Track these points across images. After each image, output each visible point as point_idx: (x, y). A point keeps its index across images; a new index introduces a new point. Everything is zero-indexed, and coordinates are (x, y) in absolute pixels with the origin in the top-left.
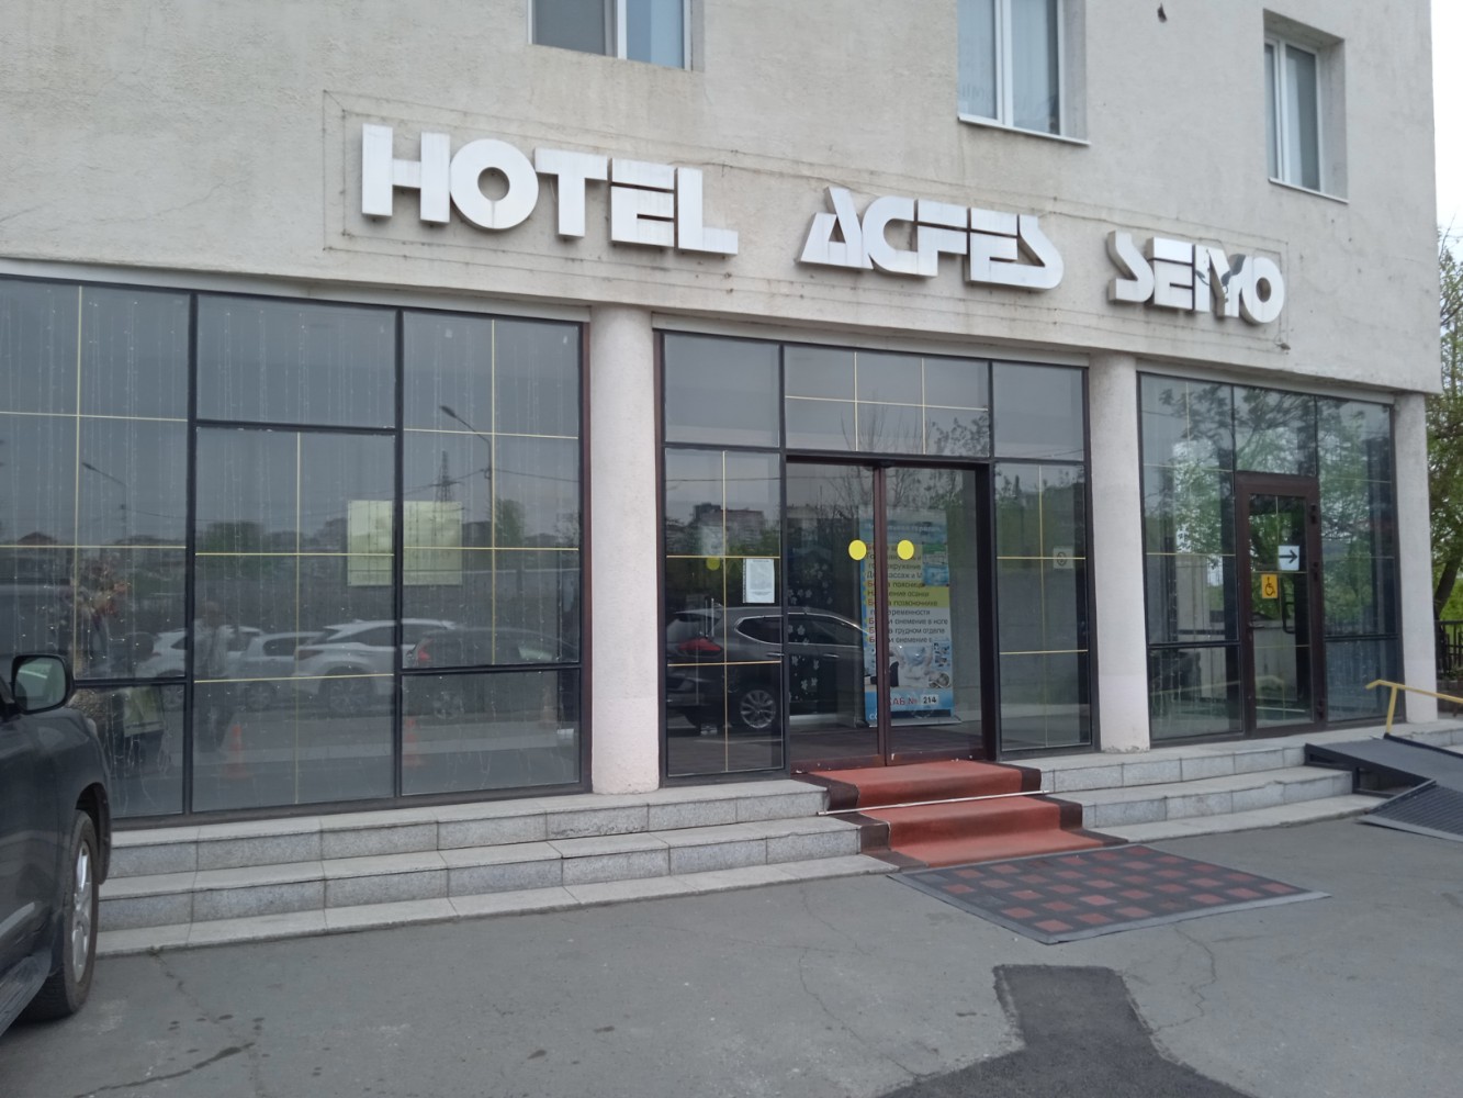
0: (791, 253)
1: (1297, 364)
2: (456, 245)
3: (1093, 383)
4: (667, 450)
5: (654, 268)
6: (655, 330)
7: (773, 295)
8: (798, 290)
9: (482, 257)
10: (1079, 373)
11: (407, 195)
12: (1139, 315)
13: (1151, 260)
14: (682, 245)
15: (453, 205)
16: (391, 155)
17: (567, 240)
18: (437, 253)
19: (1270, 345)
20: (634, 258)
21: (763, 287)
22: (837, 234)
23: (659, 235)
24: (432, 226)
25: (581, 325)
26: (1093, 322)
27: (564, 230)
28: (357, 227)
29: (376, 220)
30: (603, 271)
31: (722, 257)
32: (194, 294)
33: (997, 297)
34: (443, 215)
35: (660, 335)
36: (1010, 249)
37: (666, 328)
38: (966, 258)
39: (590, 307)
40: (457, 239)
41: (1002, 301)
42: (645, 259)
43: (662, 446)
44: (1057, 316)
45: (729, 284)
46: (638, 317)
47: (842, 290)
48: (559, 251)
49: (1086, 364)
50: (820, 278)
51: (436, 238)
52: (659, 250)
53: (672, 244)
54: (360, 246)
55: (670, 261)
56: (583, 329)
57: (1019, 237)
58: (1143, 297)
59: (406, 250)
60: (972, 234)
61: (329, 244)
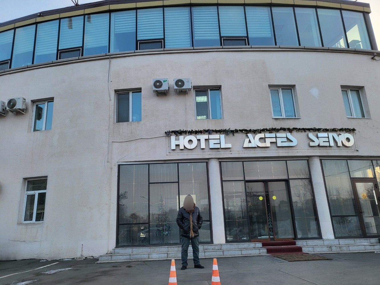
0: (242, 146)
1: (362, 154)
2: (186, 152)
3: (310, 162)
4: (223, 182)
5: (217, 152)
6: (219, 161)
7: (239, 153)
8: (244, 152)
9: (190, 153)
10: (307, 161)
11: (178, 146)
12: (318, 148)
13: (318, 138)
14: (221, 147)
15: (184, 146)
16: (175, 140)
17: (203, 149)
18: (183, 154)
19: (353, 151)
20: (214, 150)
21: (237, 152)
22: (250, 142)
23: (218, 146)
24: (182, 150)
25: (206, 162)
26: (307, 151)
27: (202, 147)
28: (171, 152)
29: (173, 150)
30: (209, 153)
31: (229, 148)
32: (149, 164)
33: (284, 149)
34: (183, 148)
35: (220, 162)
36: (285, 140)
37: (221, 161)
38: (276, 142)
39: (208, 159)
40: (186, 151)
41: (285, 149)
42: (216, 150)
43: (222, 181)
44: (298, 151)
45: (231, 152)
46: (216, 159)
47: (252, 151)
48: (202, 151)
49: (308, 159)
50: (248, 149)
51: (182, 151)
52: (218, 149)
53: (220, 147)
54: (171, 154)
55: (220, 150)
56: (207, 163)
57: (287, 137)
58: (317, 144)
59: (178, 154)
60: (277, 138)
61: (167, 154)
